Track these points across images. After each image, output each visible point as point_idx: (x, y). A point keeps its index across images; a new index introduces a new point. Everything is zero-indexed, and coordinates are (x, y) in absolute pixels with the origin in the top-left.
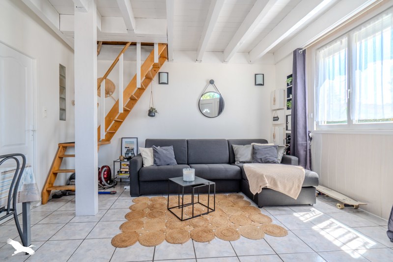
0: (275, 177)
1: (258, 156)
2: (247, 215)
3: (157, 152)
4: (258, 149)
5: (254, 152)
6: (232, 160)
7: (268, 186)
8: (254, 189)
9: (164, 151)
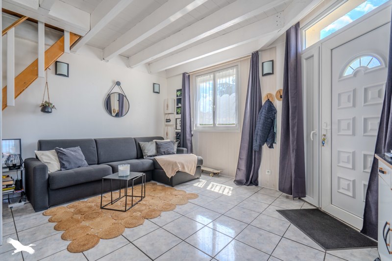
0: (183, 162)
1: (162, 150)
2: (169, 193)
3: (65, 154)
4: (161, 145)
5: (158, 147)
6: (140, 155)
7: (180, 169)
8: (170, 174)
9: (72, 153)
